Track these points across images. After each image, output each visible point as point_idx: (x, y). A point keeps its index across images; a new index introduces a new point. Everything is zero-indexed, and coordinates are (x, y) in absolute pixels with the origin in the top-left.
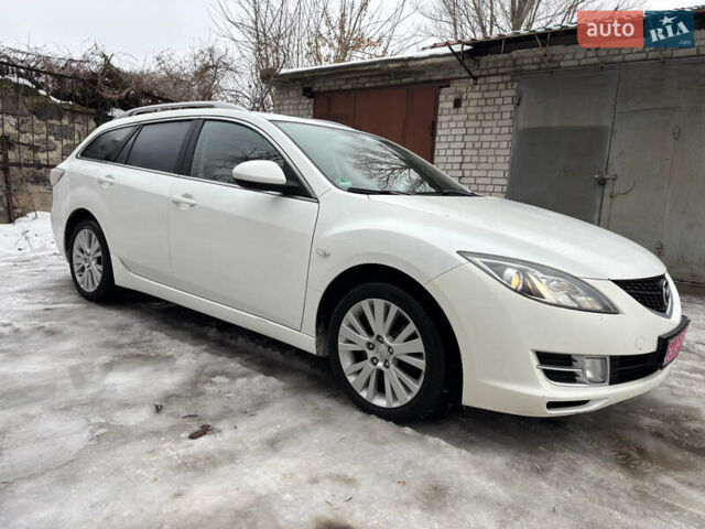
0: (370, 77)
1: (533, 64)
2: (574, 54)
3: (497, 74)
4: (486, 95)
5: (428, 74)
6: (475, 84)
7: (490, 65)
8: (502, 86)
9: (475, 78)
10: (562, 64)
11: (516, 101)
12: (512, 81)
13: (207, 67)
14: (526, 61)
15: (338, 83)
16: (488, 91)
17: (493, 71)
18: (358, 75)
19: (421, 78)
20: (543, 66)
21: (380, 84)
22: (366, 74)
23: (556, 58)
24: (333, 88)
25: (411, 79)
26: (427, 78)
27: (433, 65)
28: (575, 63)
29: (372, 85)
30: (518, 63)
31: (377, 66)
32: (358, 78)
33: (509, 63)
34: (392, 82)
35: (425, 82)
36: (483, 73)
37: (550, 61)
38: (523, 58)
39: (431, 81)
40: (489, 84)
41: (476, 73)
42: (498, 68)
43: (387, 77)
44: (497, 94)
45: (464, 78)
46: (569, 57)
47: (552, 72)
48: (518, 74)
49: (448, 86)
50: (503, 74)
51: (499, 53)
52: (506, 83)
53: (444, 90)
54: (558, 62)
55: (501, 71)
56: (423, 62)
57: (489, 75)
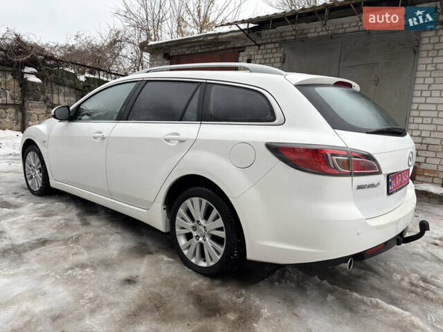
0: (201, 46)
1: (292, 35)
2: (315, 29)
3: (271, 43)
4: (266, 56)
5: (232, 43)
6: (259, 49)
7: (268, 37)
8: (274, 51)
9: (259, 46)
10: (309, 35)
11: (282, 60)
12: (280, 47)
13: (115, 41)
14: (288, 34)
15: (184, 50)
16: (266, 53)
17: (269, 41)
18: (193, 45)
19: (229, 46)
20: (297, 37)
21: (206, 50)
22: (198, 44)
23: (305, 31)
24: (181, 53)
25: (223, 47)
26: (232, 46)
27: (232, 37)
28: (316, 34)
29: (202, 51)
30: (283, 35)
31: (201, 39)
32: (194, 47)
33: (278, 35)
34: (212, 49)
35: (230, 48)
36: (264, 42)
37: (301, 34)
38: (286, 31)
39: (234, 48)
40: (267, 49)
41: (259, 42)
42: (272, 39)
43: (210, 46)
44: (271, 56)
45: (253, 45)
46: (313, 30)
47: (303, 41)
48: (283, 42)
49: (244, 51)
50: (275, 43)
51: (269, 29)
52: (276, 48)
53: (242, 54)
54: (306, 34)
55: (274, 40)
56: (226, 36)
57: (267, 43)
